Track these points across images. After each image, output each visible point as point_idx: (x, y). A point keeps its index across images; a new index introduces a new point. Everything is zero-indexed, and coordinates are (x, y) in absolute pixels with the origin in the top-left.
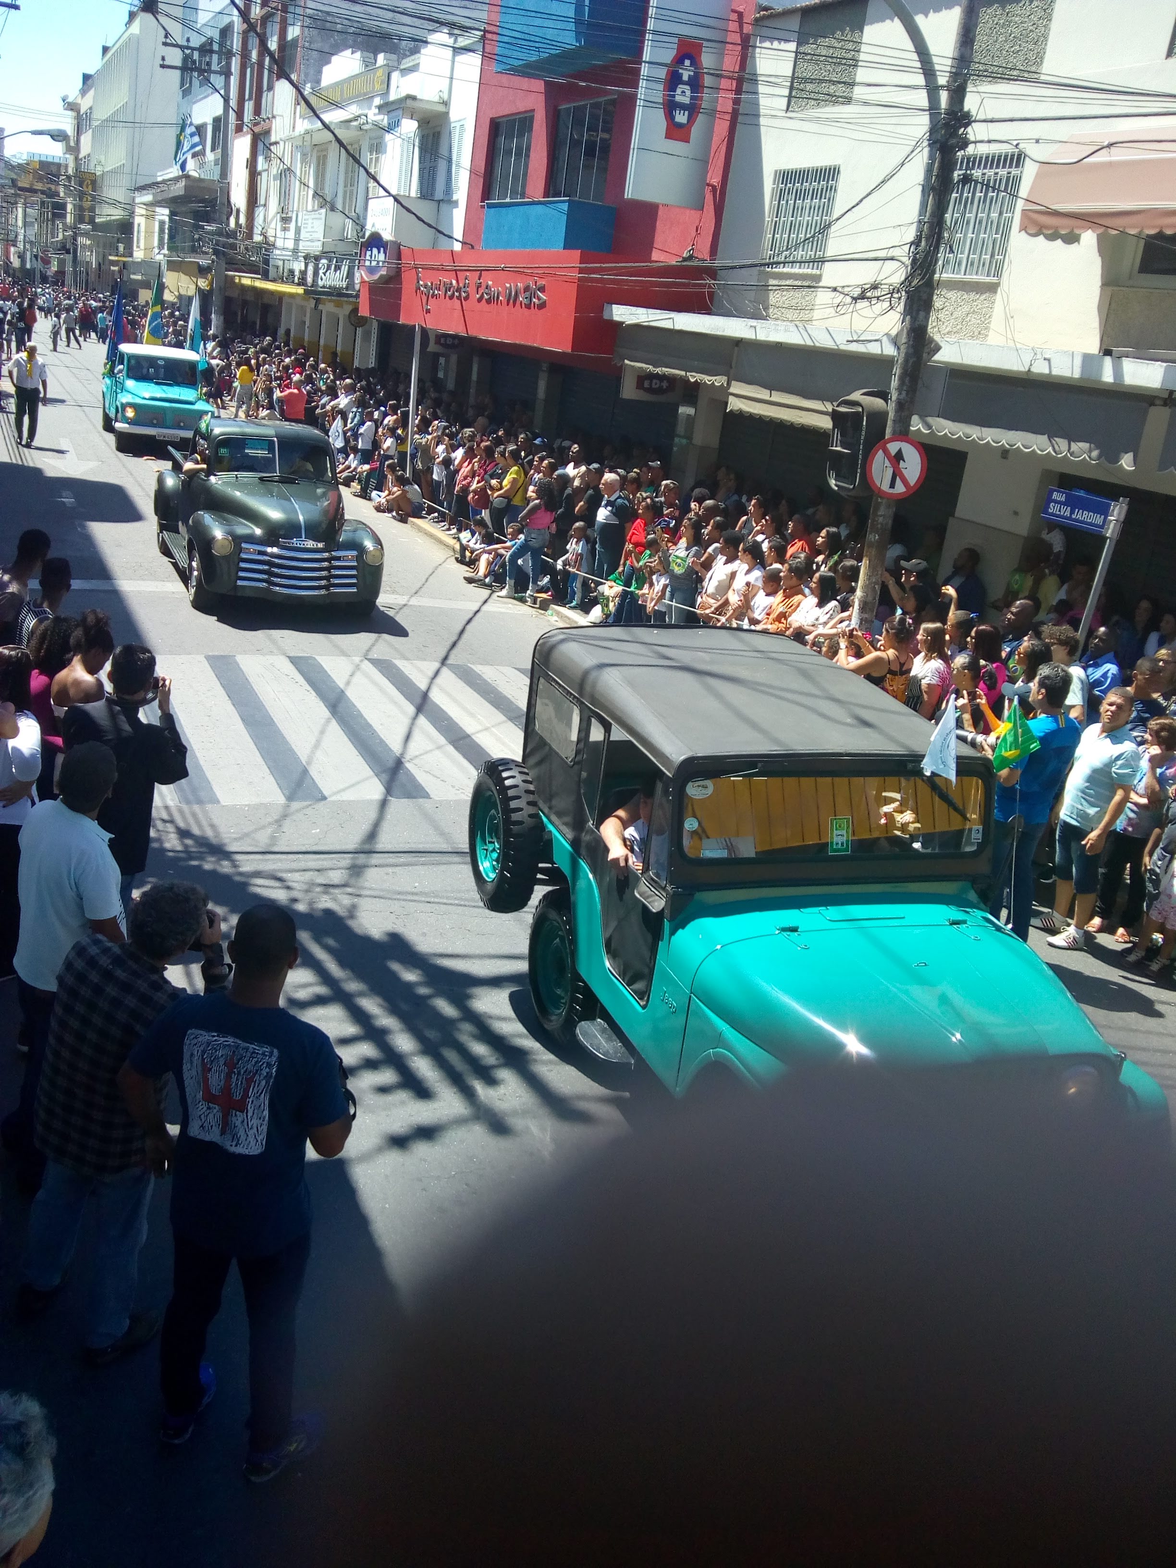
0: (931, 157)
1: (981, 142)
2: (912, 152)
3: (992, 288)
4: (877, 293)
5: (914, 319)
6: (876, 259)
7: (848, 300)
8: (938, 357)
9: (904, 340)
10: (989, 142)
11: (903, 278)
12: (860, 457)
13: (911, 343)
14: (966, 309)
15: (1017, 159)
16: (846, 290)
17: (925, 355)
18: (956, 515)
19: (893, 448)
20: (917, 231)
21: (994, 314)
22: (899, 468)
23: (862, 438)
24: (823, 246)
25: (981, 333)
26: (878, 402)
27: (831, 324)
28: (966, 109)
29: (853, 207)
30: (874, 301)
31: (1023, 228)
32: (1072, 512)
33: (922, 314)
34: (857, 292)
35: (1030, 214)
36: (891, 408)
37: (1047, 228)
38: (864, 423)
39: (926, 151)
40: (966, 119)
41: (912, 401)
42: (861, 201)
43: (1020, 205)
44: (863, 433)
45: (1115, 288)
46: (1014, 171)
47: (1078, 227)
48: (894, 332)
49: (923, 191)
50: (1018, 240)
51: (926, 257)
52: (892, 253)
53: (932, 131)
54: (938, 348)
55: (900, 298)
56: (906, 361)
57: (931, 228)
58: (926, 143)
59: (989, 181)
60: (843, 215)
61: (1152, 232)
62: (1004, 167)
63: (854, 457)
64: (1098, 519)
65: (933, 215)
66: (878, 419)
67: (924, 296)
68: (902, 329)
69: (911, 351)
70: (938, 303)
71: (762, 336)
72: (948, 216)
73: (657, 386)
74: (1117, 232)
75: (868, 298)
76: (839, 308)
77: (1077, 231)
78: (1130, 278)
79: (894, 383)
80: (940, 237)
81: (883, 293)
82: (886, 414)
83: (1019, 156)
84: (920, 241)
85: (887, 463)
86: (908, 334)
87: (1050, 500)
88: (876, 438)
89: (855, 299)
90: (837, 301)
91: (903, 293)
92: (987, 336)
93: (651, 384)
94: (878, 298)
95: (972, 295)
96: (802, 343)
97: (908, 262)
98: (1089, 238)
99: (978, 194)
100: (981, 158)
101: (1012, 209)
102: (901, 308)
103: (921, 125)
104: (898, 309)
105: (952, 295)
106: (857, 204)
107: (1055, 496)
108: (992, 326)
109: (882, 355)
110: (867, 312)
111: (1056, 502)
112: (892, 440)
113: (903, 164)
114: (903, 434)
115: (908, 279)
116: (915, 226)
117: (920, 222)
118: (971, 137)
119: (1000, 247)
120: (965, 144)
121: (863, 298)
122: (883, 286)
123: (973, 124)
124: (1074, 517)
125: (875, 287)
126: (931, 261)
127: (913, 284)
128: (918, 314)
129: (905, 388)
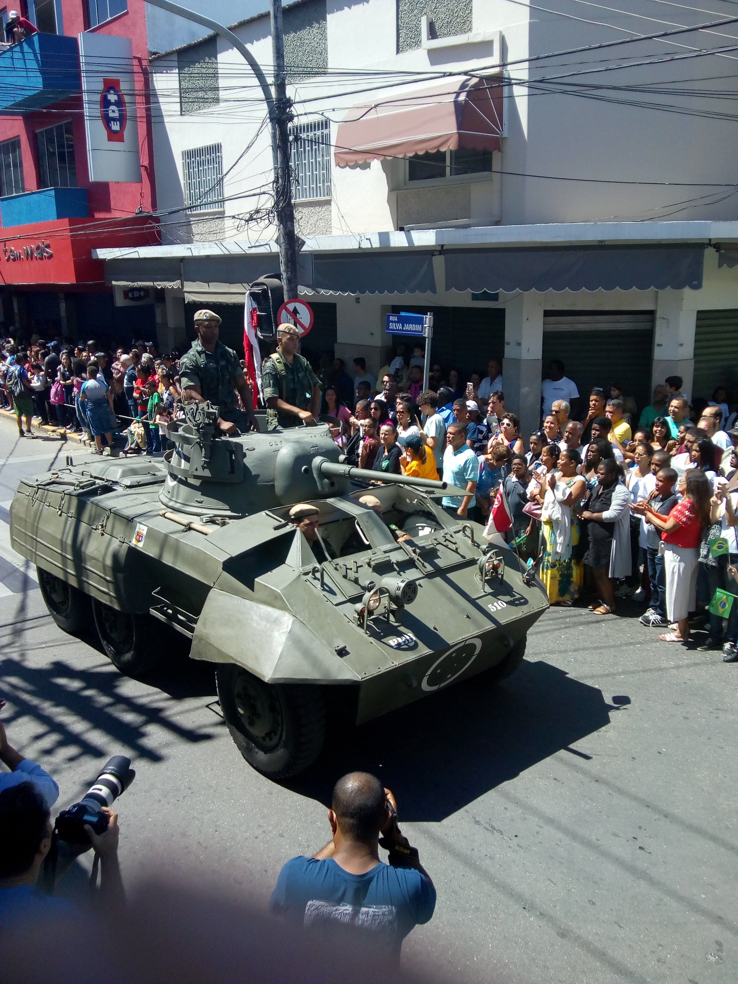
0: (274, 128)
1: (301, 115)
2: (261, 127)
3: (328, 202)
4: (260, 215)
5: (285, 227)
6: (254, 195)
7: (243, 222)
8: (304, 248)
9: (282, 240)
10: (306, 114)
11: (273, 204)
12: (272, 316)
13: (287, 242)
14: (316, 218)
15: (325, 124)
16: (241, 216)
17: (296, 248)
18: (338, 341)
19: (291, 307)
20: (275, 174)
21: (332, 218)
22: (297, 319)
23: (271, 304)
24: (221, 193)
25: (327, 230)
26: (276, 281)
27: (236, 239)
28: (288, 97)
29: (234, 166)
30: (259, 220)
31: (338, 165)
32: (403, 326)
33: (289, 223)
34: (247, 218)
35: (339, 155)
36: (284, 284)
37: (352, 161)
38: (270, 295)
39: (270, 125)
40: (289, 103)
41: (295, 277)
42: (237, 161)
43: (333, 150)
44: (271, 301)
45: (398, 192)
46: (325, 131)
47: (369, 159)
48: (275, 237)
49: (273, 149)
50: (336, 172)
51: (284, 189)
52: (262, 190)
53: (271, 112)
54: (303, 243)
55: (274, 217)
56: (286, 253)
57: (283, 171)
58: (268, 120)
59: (312, 139)
60: (228, 172)
61: (411, 155)
62: (319, 130)
63: (268, 316)
64: (418, 328)
65: (282, 162)
66: (277, 291)
67: (288, 213)
68: (279, 235)
69: (288, 247)
70: (297, 215)
71: (196, 253)
72: (292, 164)
73: (138, 295)
74: (391, 158)
75: (255, 219)
76: (239, 228)
77: (368, 161)
78: (405, 185)
79: (282, 268)
80: (289, 176)
81: (263, 215)
82: (281, 288)
83: (326, 122)
84: (278, 180)
85: (289, 317)
86: (283, 237)
87: (389, 321)
88: (279, 303)
89: (247, 221)
90: (237, 224)
91: (276, 213)
92: (331, 232)
93: (133, 295)
94: (261, 218)
95: (318, 209)
96: (221, 253)
97: (273, 193)
98: (376, 164)
99: (307, 148)
100: (304, 126)
101: (329, 154)
102: (276, 222)
103: (263, 110)
104: (274, 223)
105: (306, 210)
106: (236, 163)
107: (391, 318)
108: (333, 225)
109: (271, 252)
110: (256, 228)
111: (392, 322)
112: (288, 303)
113: (257, 135)
114: (295, 297)
115: (277, 203)
116: (273, 170)
117: (275, 168)
118: (295, 113)
119: (327, 178)
120: (291, 118)
121: (252, 220)
122: (262, 211)
123: (294, 105)
124: (404, 329)
125: (257, 212)
126: (287, 190)
127: (280, 207)
128: (287, 224)
129: (289, 270)
